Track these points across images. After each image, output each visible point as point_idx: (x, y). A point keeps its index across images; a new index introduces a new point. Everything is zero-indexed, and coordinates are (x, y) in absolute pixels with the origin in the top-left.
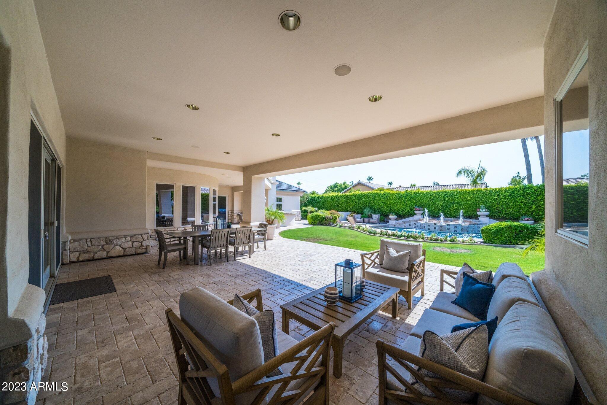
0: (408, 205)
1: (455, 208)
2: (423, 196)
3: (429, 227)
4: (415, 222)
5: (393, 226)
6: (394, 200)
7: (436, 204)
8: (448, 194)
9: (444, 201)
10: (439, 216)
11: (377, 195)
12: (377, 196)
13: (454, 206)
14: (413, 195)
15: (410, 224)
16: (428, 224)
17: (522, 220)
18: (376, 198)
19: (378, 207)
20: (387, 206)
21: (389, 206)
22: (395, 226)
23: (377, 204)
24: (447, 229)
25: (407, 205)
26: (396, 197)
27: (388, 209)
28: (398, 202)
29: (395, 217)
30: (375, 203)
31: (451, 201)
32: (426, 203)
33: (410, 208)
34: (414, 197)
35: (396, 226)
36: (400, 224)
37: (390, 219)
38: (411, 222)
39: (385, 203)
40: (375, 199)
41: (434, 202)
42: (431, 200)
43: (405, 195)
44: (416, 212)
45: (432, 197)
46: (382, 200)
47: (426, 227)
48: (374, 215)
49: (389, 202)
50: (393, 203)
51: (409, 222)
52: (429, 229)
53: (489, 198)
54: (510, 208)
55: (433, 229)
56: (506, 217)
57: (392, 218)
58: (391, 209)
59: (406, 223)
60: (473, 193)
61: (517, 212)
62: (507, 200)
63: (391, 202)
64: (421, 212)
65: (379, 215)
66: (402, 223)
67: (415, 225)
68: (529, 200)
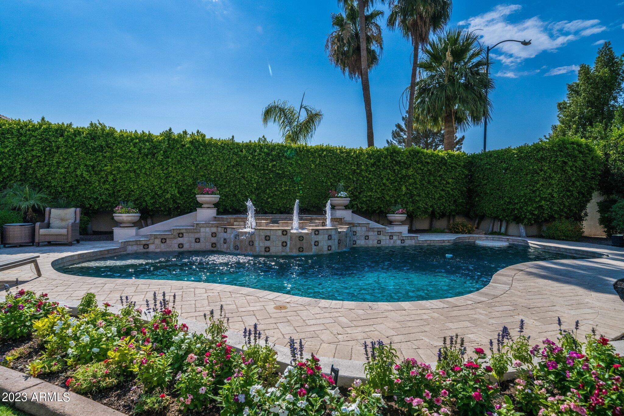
0: (174, 177)
1: (283, 189)
2: (215, 154)
3: (267, 244)
4: (214, 230)
5: (140, 249)
6: (130, 158)
7: (243, 177)
8: (274, 153)
9: (263, 170)
10: (245, 211)
11: (62, 135)
12: (60, 139)
13: (282, 185)
14: (189, 148)
15: (197, 236)
16: (263, 234)
17: (394, 213)
18: (58, 148)
19: (66, 182)
20: (102, 180)
21: (110, 178)
22: (146, 246)
23: (63, 170)
24: (313, 243)
25: (171, 179)
26: (136, 150)
27: (107, 189)
28: (141, 168)
29: (134, 216)
30: (51, 165)
31: (277, 171)
32: (221, 174)
33: (179, 188)
34: (191, 155)
35: (152, 248)
36: (164, 240)
37: (118, 224)
38: (202, 230)
39: (93, 167)
40: (52, 153)
41: (240, 174)
42: (233, 166)
43: (165, 145)
44: (201, 198)
45: (236, 159)
46: (83, 158)
47: (256, 244)
48: (53, 210)
49: (111, 166)
50: (123, 169)
51: (195, 231)
52: (267, 249)
53: (344, 168)
54: (371, 190)
55: (280, 248)
56: (362, 208)
57: (125, 219)
58: (119, 191)
59: (184, 234)
60: (320, 155)
61: (379, 198)
62: (369, 174)
63: (116, 165)
64: (215, 198)
65: (72, 210)
66: (171, 237)
67: (214, 240)
68: (397, 175)
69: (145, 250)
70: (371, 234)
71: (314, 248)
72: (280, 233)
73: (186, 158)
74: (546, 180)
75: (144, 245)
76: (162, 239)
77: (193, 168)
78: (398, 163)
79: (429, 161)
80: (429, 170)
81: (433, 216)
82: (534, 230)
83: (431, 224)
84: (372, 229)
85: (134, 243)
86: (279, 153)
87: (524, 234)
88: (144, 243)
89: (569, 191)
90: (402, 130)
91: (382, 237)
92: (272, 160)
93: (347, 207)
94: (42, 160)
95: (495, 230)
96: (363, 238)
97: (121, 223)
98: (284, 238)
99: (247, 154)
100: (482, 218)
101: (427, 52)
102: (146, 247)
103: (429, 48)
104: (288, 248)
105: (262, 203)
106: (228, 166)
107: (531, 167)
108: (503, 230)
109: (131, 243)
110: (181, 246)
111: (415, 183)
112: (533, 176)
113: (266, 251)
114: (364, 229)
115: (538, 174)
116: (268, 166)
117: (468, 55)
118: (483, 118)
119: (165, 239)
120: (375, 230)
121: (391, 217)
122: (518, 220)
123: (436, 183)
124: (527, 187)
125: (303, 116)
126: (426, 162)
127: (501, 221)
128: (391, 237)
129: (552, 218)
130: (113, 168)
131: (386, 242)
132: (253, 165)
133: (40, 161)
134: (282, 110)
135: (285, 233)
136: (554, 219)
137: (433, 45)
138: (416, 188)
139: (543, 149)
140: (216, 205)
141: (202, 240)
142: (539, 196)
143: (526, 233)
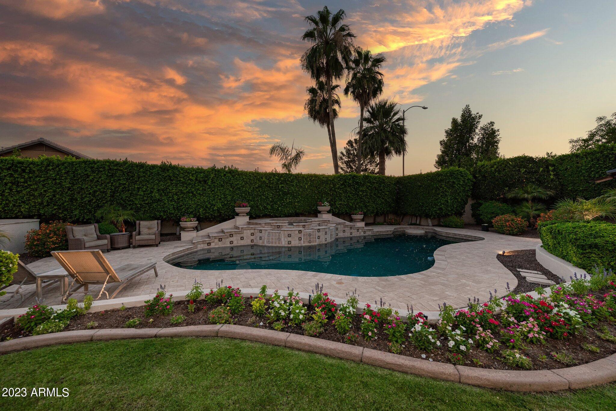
3: (290, 239)
4: (252, 231)
6: (190, 184)
7: (263, 195)
9: (276, 190)
15: (242, 235)
17: (356, 215)
21: (176, 197)
25: (216, 197)
26: (193, 179)
28: (196, 190)
29: (195, 223)
31: (284, 190)
35: (213, 245)
37: (183, 229)
38: (245, 231)
41: (261, 192)
42: (257, 188)
44: (238, 210)
48: (141, 222)
49: (176, 190)
50: (185, 192)
51: (241, 232)
52: (290, 243)
53: (325, 188)
54: (341, 200)
55: (297, 241)
56: (336, 211)
57: (189, 225)
58: (182, 206)
59: (234, 235)
60: (310, 180)
61: (345, 205)
62: (340, 190)
63: (180, 188)
64: (248, 209)
65: (156, 221)
66: (225, 237)
67: (252, 238)
68: (356, 190)
69: (208, 247)
70: (346, 229)
71: (317, 240)
72: (297, 232)
73: (227, 183)
74: (444, 193)
75: (208, 243)
76: (219, 239)
77: (231, 189)
78: (357, 183)
79: (374, 181)
80: (375, 187)
81: (377, 215)
82: (436, 222)
83: (375, 219)
84: (347, 226)
85: (202, 243)
86: (285, 179)
87: (431, 225)
88: (208, 242)
89: (456, 199)
90: (344, 155)
91: (352, 231)
92: (281, 183)
93: (329, 212)
94: (127, 186)
95: (413, 222)
96: (342, 232)
97: (185, 228)
98: (299, 235)
99: (266, 180)
100: (405, 215)
101: (368, 111)
102: (209, 244)
103: (370, 109)
104: (302, 241)
105: (274, 210)
106: (253, 188)
107: (435, 186)
108: (418, 222)
109: (200, 243)
110: (231, 243)
111: (367, 195)
112: (436, 191)
113: (289, 244)
114: (342, 226)
115: (439, 189)
116: (278, 187)
117: (392, 114)
118: (402, 153)
119: (221, 239)
120: (349, 226)
121: (354, 217)
122: (427, 216)
123: (379, 195)
124: (433, 197)
125: (294, 154)
126: (373, 182)
127: (417, 217)
128: (358, 230)
129: (447, 215)
130: (177, 191)
131: (355, 234)
132: (269, 187)
133: (125, 187)
134: (283, 150)
135: (300, 232)
136: (449, 215)
137: (372, 108)
138: (368, 198)
139: (442, 175)
140: (247, 214)
141: (245, 238)
142: (440, 202)
143: (432, 223)
